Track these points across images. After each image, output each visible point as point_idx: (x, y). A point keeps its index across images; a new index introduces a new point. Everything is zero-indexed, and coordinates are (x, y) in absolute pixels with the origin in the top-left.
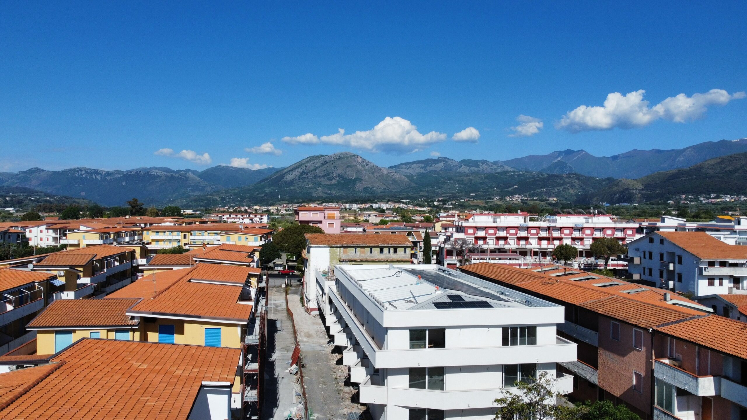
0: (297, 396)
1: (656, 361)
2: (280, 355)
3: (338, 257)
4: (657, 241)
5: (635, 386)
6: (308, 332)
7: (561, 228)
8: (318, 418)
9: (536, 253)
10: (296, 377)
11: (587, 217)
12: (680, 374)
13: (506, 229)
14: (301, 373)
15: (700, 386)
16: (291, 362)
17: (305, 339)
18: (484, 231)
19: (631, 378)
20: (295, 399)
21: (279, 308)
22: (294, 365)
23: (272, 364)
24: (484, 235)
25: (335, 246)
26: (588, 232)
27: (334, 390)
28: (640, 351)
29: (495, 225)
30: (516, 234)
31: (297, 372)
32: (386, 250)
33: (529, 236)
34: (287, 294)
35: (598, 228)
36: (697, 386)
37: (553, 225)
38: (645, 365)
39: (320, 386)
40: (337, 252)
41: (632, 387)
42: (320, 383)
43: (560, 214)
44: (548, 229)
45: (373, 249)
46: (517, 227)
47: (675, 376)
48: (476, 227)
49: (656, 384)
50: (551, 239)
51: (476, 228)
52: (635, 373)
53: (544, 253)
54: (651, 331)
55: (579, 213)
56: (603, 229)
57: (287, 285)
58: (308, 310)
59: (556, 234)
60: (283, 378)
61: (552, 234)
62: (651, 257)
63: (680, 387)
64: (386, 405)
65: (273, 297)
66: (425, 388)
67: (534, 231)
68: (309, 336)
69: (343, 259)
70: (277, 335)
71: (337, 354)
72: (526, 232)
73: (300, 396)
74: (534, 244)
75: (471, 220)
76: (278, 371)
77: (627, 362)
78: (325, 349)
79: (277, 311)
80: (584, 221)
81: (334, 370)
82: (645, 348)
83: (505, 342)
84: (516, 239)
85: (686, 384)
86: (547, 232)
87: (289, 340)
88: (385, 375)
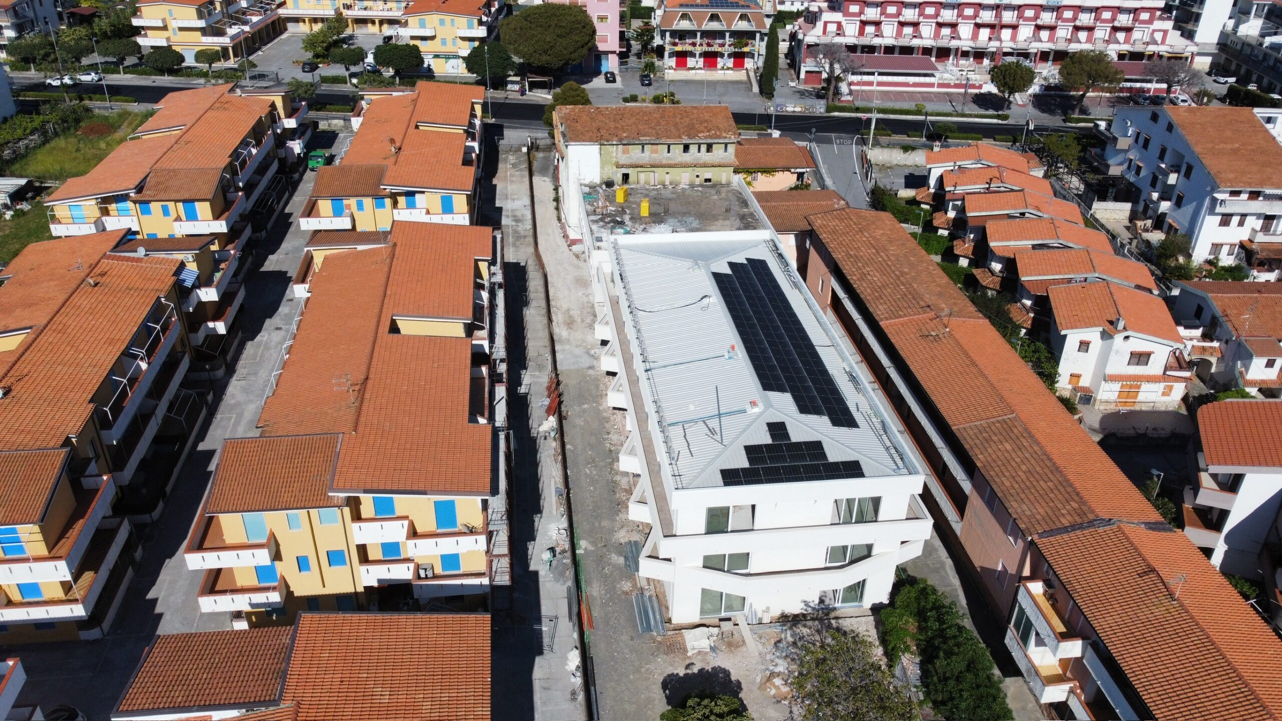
0: (558, 496)
3: (614, 160)
4: (1162, 123)
5: (999, 572)
6: (568, 310)
8: (585, 549)
9: (965, 54)
13: (919, 5)
14: (562, 436)
15: (1060, 649)
16: (547, 404)
17: (564, 333)
18: (879, 9)
19: (997, 562)
20: (554, 503)
21: (520, 227)
22: (552, 416)
24: (878, 17)
25: (610, 143)
26: (1068, 14)
30: (937, 15)
31: (557, 433)
32: (693, 149)
33: (960, 20)
34: (531, 173)
35: (1088, 7)
36: (1056, 648)
39: (588, 471)
40: (612, 152)
41: (995, 570)
42: (587, 463)
44: (997, 8)
45: (671, 147)
46: (940, 3)
47: (1038, 618)
49: (1018, 603)
50: (997, 28)
51: (866, 3)
52: (1003, 562)
53: (979, 55)
56: (1096, 9)
57: (530, 147)
59: (1008, 17)
61: (1001, 18)
62: (1146, 146)
64: (672, 583)
65: (507, 187)
67: (969, 12)
68: (570, 322)
69: (621, 162)
72: (955, 12)
73: (562, 495)
74: (965, 37)
76: (534, 423)
78: (595, 363)
79: (518, 238)
84: (934, 27)
86: (994, 13)
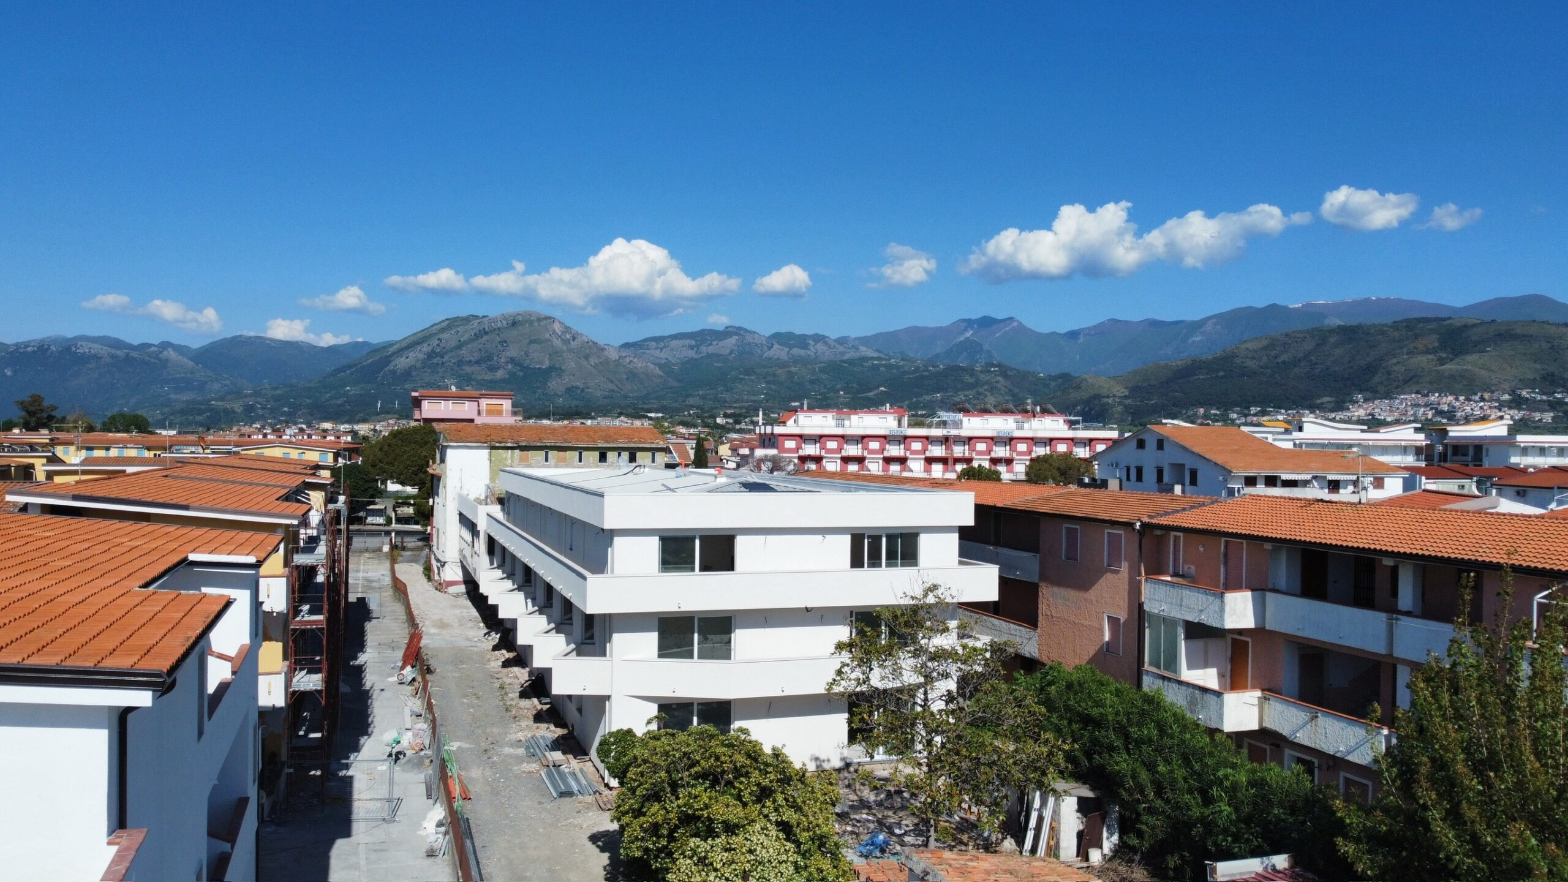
0: (414, 717)
1: (1146, 580)
2: (376, 655)
4: (1151, 444)
5: (1108, 643)
6: (441, 619)
7: (970, 439)
8: (459, 748)
10: (410, 688)
11: (1019, 417)
12: (1192, 594)
13: (862, 439)
14: (425, 683)
15: (1227, 609)
16: (400, 664)
17: (433, 631)
18: (818, 445)
19: (1101, 630)
20: (408, 721)
21: (374, 584)
22: (409, 668)
23: (360, 670)
24: (818, 453)
25: (502, 445)
26: (1022, 447)
27: (497, 706)
28: (1117, 572)
29: (839, 431)
30: (882, 450)
31: (414, 680)
32: (611, 456)
33: (908, 454)
34: (393, 561)
35: (1041, 438)
36: (1222, 610)
37: (954, 432)
38: (1126, 596)
39: (465, 701)
40: (506, 459)
41: (1102, 647)
42: (465, 696)
43: (969, 411)
44: (946, 440)
45: (584, 454)
46: (885, 437)
47: (1182, 600)
48: (801, 436)
49: (1146, 625)
50: (950, 462)
51: (802, 438)
52: (1108, 617)
54: (1138, 527)
55: (1006, 411)
56: (1050, 441)
57: (394, 547)
58: (441, 587)
59: (959, 451)
60: (382, 690)
61: (952, 450)
62: (1139, 478)
63: (1190, 619)
64: (608, 698)
65: (362, 567)
66: (692, 657)
67: (917, 446)
68: (442, 625)
70: (369, 626)
71: (504, 652)
72: (902, 446)
73: (421, 715)
74: (917, 471)
75: (791, 422)
76: (370, 680)
77: (1094, 599)
78: (478, 644)
79: (370, 589)
80: (1014, 425)
81: (497, 676)
82: (1127, 564)
83: (856, 562)
84: (881, 462)
85: (1201, 611)
86: (944, 447)
87: (398, 632)
88: (607, 630)
